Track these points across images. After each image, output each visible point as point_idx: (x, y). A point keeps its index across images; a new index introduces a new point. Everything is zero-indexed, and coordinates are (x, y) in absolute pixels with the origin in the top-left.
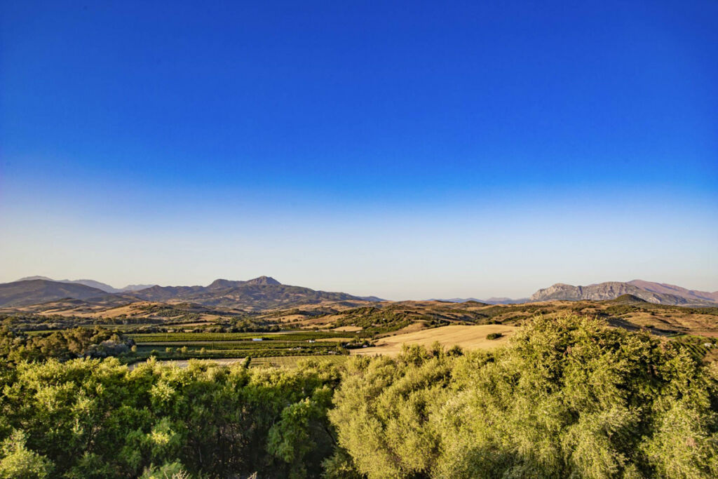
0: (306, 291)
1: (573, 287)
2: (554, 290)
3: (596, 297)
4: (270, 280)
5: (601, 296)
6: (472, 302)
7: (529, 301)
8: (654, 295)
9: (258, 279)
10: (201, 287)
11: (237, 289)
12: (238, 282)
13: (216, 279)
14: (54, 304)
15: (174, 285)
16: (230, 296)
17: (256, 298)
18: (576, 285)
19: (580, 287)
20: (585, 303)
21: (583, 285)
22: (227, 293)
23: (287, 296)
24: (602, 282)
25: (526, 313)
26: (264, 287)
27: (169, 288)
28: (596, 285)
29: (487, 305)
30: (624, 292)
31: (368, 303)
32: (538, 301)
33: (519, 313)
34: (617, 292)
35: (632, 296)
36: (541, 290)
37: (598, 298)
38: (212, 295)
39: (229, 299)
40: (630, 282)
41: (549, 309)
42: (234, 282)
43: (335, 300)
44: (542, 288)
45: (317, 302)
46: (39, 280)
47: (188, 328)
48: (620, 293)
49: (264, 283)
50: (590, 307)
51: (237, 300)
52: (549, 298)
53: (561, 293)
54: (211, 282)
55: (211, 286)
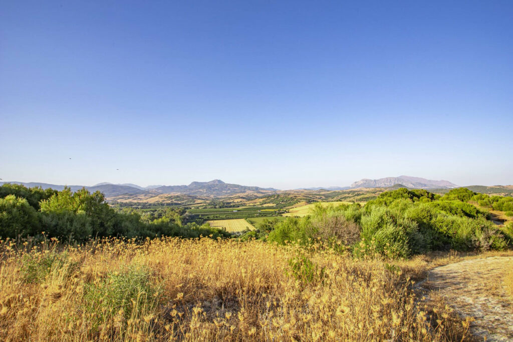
0: (238, 186)
1: (371, 181)
2: (362, 182)
3: (382, 185)
4: (219, 181)
5: (385, 185)
6: (322, 190)
7: (349, 188)
8: (412, 184)
9: (213, 181)
10: (186, 186)
11: (204, 186)
12: (203, 183)
13: (193, 181)
14: (121, 196)
15: (172, 185)
16: (201, 190)
17: (214, 190)
18: (373, 179)
19: (375, 180)
20: (377, 189)
21: (377, 179)
22: (199, 189)
23: (229, 189)
24: (386, 177)
25: (350, 195)
26: (217, 185)
27: (170, 187)
28: (383, 179)
29: (328, 191)
30: (396, 183)
31: (270, 191)
32: (354, 188)
33: (347, 195)
34: (393, 182)
35: (400, 185)
36: (356, 182)
37: (384, 186)
38: (192, 189)
39: (201, 192)
40: (400, 177)
41: (361, 193)
42: (202, 183)
43: (253, 190)
44: (355, 181)
45: (244, 192)
46: (108, 185)
47: (200, 206)
48: (395, 183)
49: (217, 183)
50: (380, 191)
51: (205, 192)
52: (359, 186)
53: (365, 183)
54: (190, 183)
55: (190, 185)
